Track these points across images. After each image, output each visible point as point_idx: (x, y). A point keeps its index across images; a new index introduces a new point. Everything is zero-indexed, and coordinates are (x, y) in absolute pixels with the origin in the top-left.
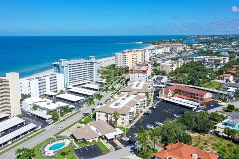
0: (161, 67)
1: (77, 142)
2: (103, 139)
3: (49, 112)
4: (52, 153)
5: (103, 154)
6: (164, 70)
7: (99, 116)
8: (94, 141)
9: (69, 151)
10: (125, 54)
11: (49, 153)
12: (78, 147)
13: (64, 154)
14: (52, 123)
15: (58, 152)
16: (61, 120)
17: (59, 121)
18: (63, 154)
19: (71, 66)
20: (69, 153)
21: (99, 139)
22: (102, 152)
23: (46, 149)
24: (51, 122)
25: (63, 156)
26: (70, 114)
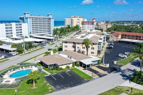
0: (99, 27)
1: (47, 69)
2: (77, 66)
3: (14, 46)
4: (12, 81)
5: (86, 82)
6: (101, 28)
7: (66, 46)
8: (68, 67)
9: (38, 79)
10: (72, 18)
11: (9, 81)
12: (49, 74)
13: (32, 83)
14: (17, 54)
15: (22, 80)
16: (25, 53)
17: (24, 53)
18: (30, 82)
19: (34, 19)
20: (37, 81)
21: (73, 66)
22: (83, 79)
23: (6, 76)
24: (15, 54)
25: (30, 84)
26: (35, 49)
